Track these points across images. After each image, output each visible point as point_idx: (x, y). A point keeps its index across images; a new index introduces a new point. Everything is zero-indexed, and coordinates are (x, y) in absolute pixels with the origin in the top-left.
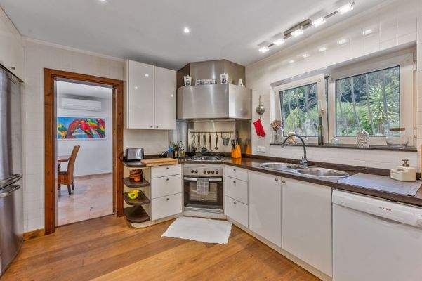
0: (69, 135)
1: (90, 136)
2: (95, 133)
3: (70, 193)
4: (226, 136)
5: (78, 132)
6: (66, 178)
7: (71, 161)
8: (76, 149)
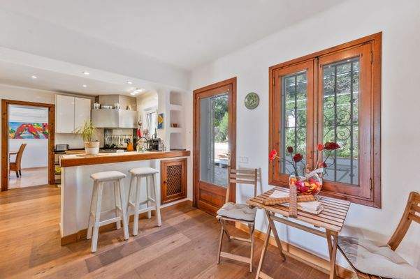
0: (18, 136)
1: (37, 137)
2: (41, 134)
3: (18, 177)
4: (127, 137)
5: (25, 134)
6: (15, 166)
7: (19, 154)
8: (23, 147)
